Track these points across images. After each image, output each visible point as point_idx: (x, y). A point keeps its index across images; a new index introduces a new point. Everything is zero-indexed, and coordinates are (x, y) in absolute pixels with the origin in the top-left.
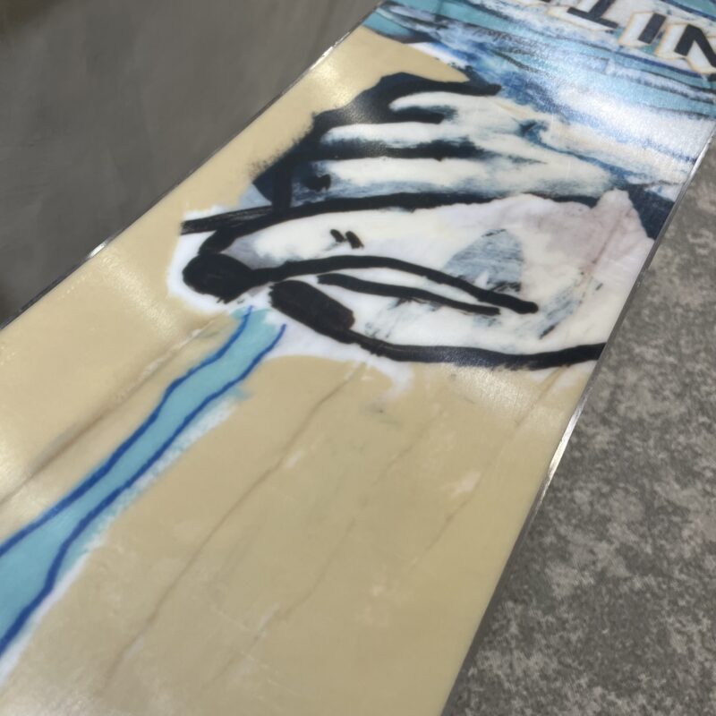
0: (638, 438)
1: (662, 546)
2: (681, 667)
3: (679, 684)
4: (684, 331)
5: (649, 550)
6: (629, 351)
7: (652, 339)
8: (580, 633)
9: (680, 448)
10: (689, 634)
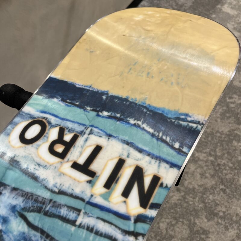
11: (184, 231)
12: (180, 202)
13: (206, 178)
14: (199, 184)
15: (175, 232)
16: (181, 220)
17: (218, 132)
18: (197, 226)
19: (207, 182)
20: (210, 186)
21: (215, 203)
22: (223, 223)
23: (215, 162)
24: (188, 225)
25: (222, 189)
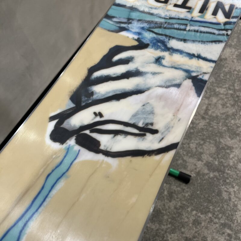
0: (215, 123)
1: (222, 161)
2: (225, 203)
3: (224, 209)
4: (237, 80)
5: (217, 163)
6: (214, 90)
7: (224, 85)
8: (189, 193)
9: (232, 125)
10: (230, 192)
11: (211, 148)
12: (205, 127)
13: (227, 107)
14: (222, 112)
15: (203, 150)
16: (208, 140)
17: (235, 70)
18: (222, 144)
19: (228, 111)
20: (231, 113)
21: (237, 126)
23: (234, 95)
24: (214, 143)
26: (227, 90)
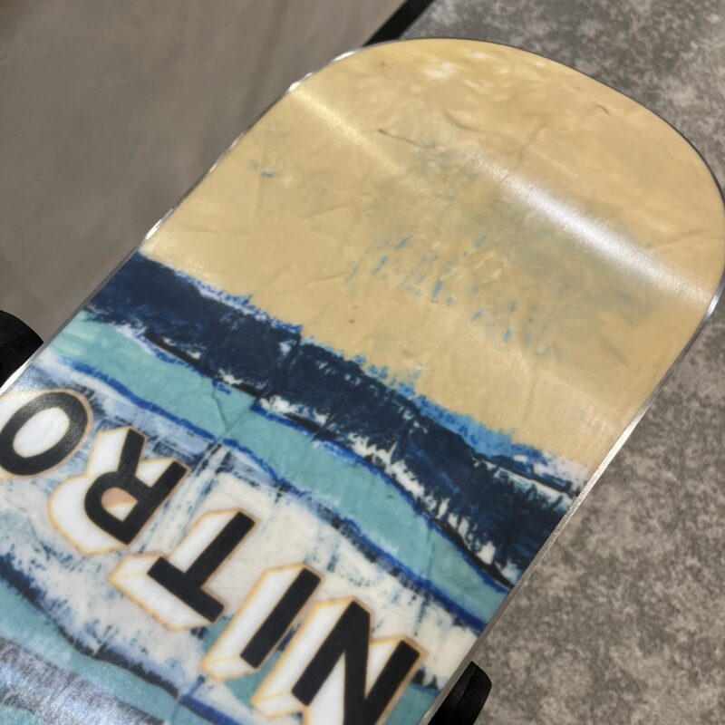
0: (603, 583)
11: (577, 679)
12: (569, 594)
13: (649, 530)
14: (629, 548)
16: (570, 647)
18: (614, 666)
19: (652, 544)
20: (659, 554)
21: (670, 605)
22: (686, 664)
23: (679, 488)
24: (589, 662)
25: (691, 568)
26: (660, 467)
